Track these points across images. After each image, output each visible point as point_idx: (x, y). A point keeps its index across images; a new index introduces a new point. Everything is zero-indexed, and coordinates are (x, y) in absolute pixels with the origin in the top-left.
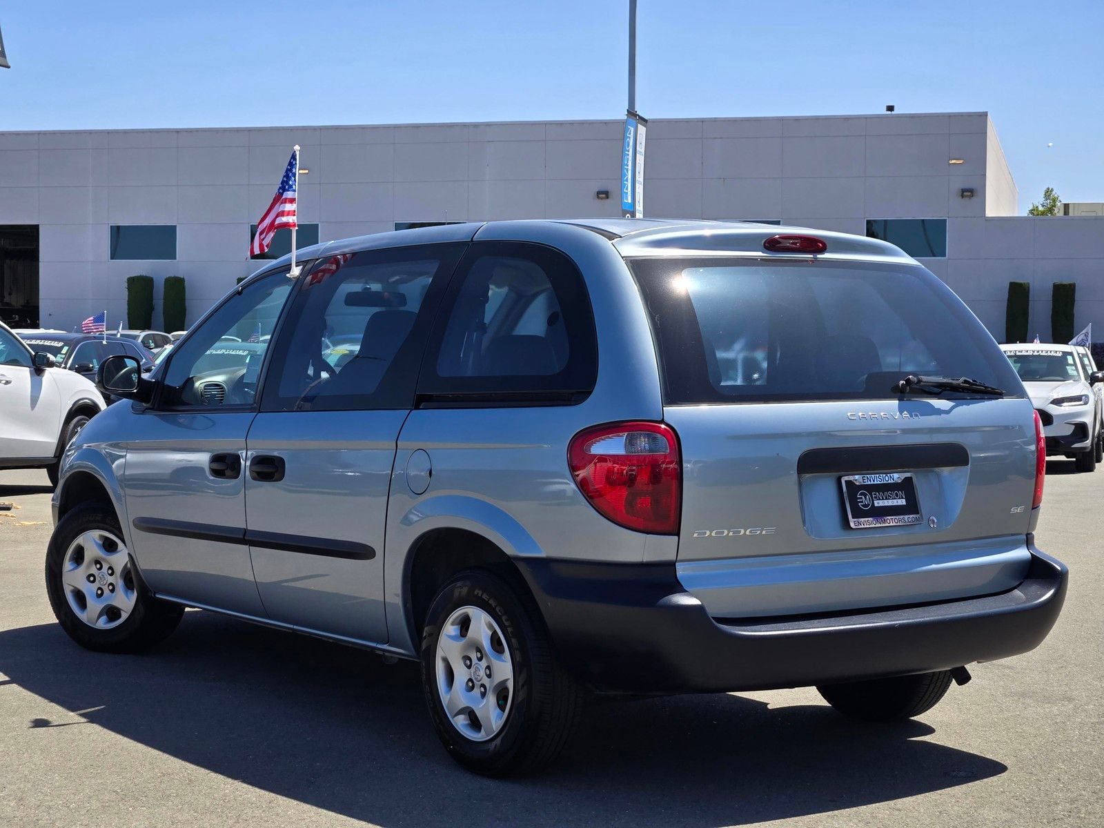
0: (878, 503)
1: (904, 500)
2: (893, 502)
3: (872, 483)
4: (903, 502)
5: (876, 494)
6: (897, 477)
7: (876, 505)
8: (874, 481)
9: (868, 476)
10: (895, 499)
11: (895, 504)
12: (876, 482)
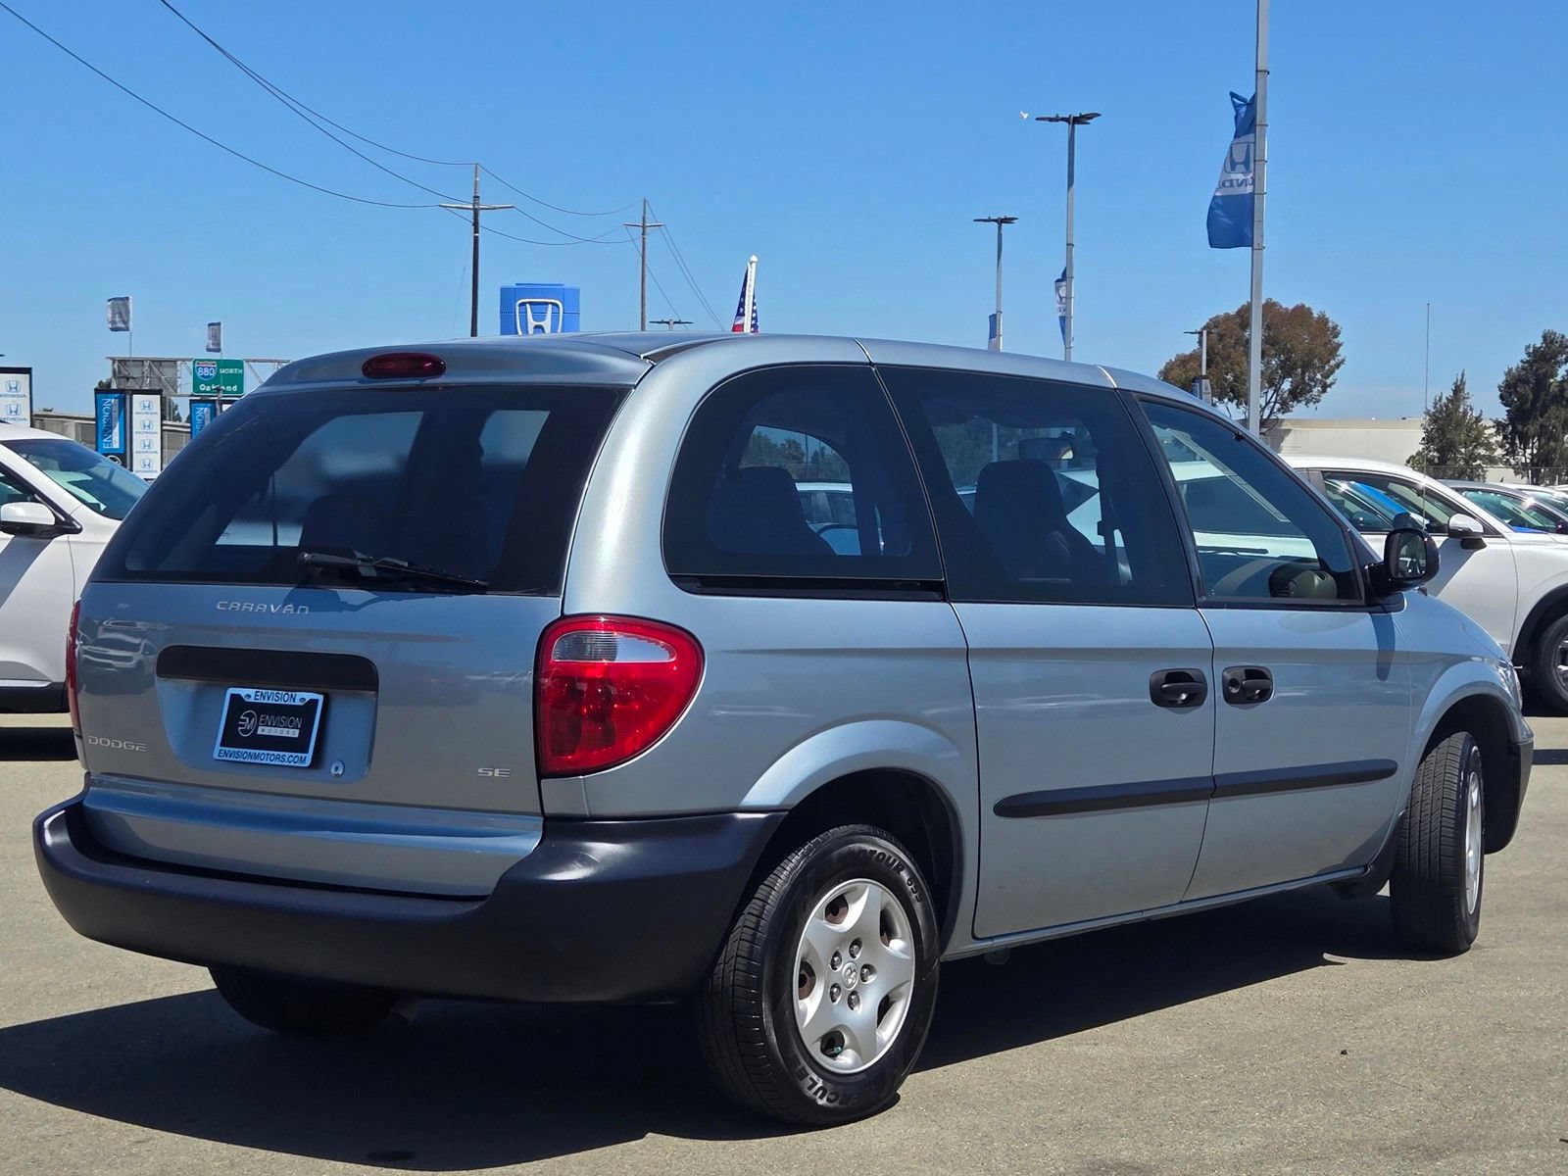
0: (263, 731)
1: (297, 731)
2: (282, 732)
3: (266, 701)
4: (294, 733)
5: (264, 718)
6: (302, 697)
7: (259, 732)
8: (268, 699)
9: (264, 691)
10: (287, 727)
11: (285, 734)
12: (270, 702)
